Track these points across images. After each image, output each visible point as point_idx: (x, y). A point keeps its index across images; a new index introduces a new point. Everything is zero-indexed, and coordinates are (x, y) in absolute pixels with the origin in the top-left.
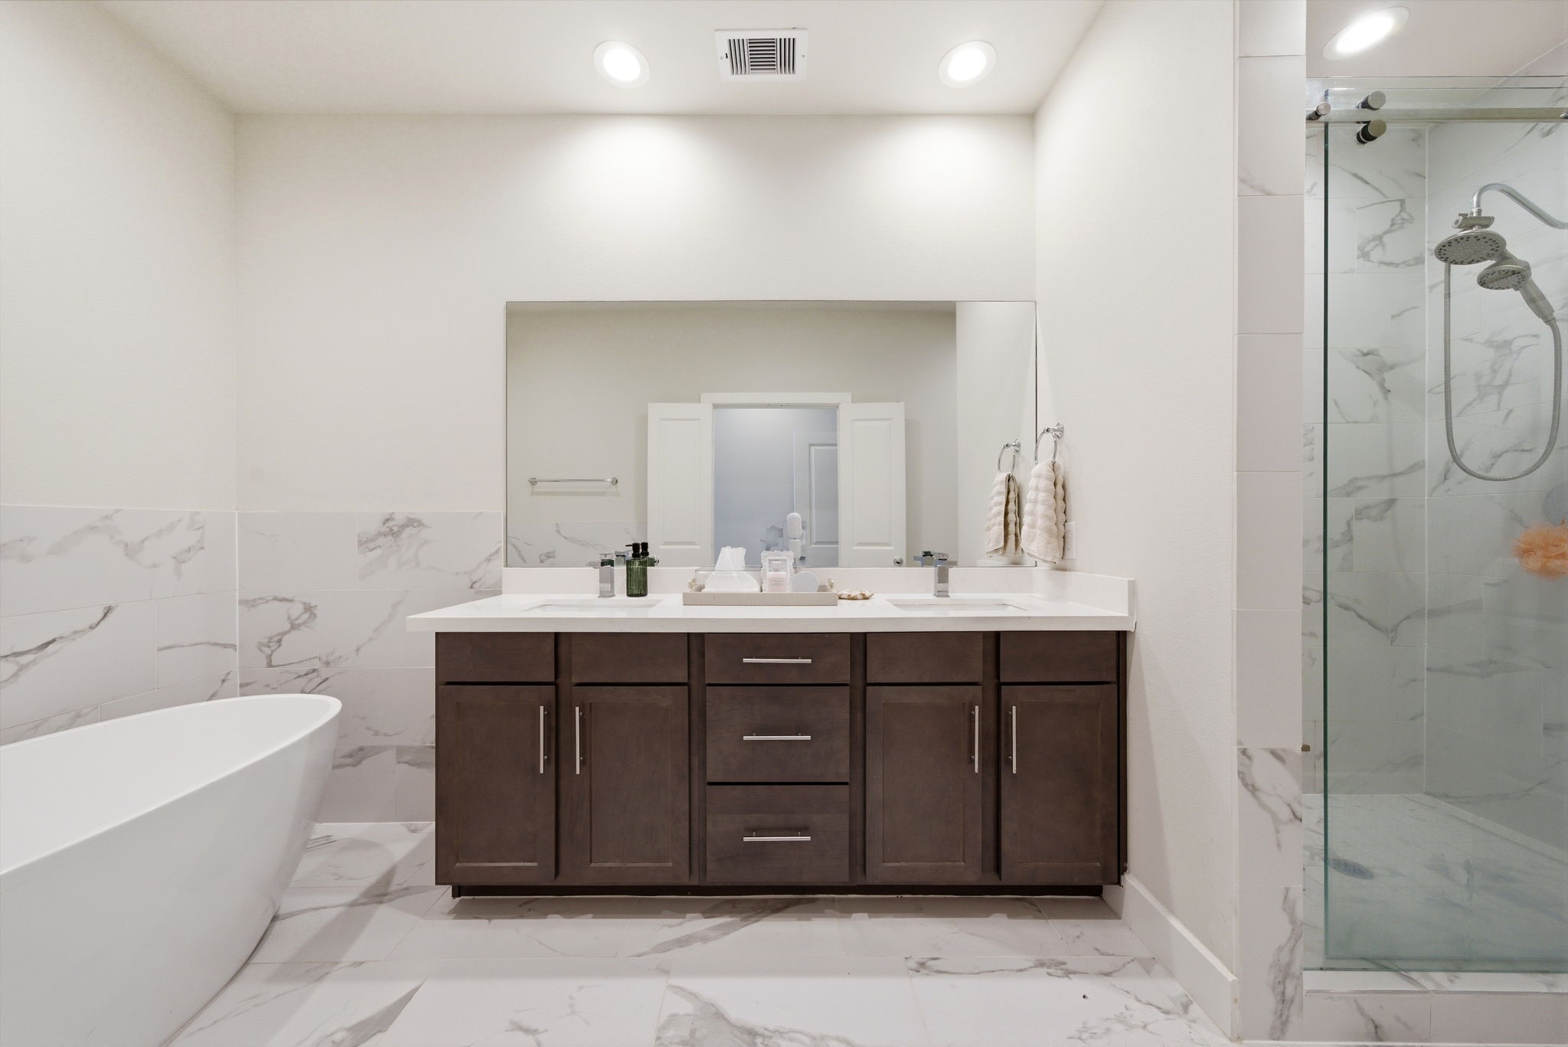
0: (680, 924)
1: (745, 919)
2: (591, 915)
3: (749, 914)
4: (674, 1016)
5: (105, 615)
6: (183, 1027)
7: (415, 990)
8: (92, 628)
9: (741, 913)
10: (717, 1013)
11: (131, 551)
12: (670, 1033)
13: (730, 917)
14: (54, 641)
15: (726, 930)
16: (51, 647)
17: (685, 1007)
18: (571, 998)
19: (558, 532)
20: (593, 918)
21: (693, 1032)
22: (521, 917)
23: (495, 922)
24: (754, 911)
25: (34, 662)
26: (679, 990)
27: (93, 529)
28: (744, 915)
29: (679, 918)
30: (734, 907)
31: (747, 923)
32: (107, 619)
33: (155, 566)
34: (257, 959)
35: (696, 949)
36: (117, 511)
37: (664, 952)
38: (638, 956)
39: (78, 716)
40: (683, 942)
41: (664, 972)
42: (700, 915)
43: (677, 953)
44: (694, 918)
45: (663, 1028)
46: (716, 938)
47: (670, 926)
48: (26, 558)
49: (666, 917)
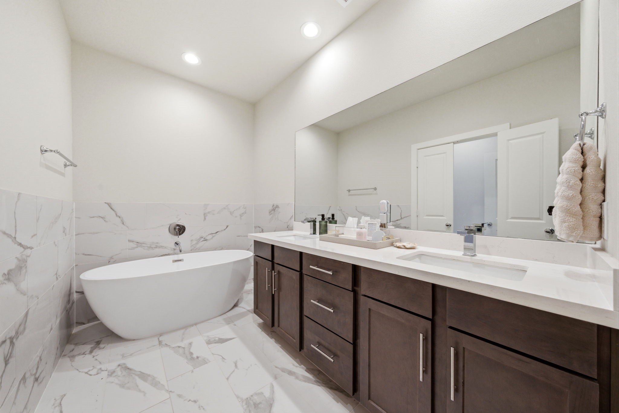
0: (297, 367)
1: (316, 382)
2: (281, 346)
3: (319, 381)
4: (262, 393)
5: (227, 227)
6: (208, 320)
7: (234, 338)
8: (224, 230)
9: (318, 378)
10: (271, 404)
11: (231, 213)
12: (255, 397)
13: (313, 377)
14: (218, 232)
15: (306, 380)
16: (218, 233)
17: (267, 394)
18: (251, 365)
19: (356, 209)
20: (280, 347)
21: (260, 403)
22: (268, 335)
23: (263, 332)
24: (323, 381)
25: (215, 236)
26: (272, 387)
27: (225, 208)
28: (318, 380)
29: (298, 364)
30: (318, 374)
31: (315, 383)
32: (227, 228)
33: (236, 217)
34: (227, 314)
35: (292, 378)
36: (229, 204)
37: (283, 372)
38: (276, 367)
39: (222, 248)
40: (291, 373)
41: (276, 378)
42: (305, 368)
43: (286, 375)
44: (303, 368)
45: (256, 394)
46: (300, 380)
47: (293, 365)
48: (214, 214)
49: (297, 362)
